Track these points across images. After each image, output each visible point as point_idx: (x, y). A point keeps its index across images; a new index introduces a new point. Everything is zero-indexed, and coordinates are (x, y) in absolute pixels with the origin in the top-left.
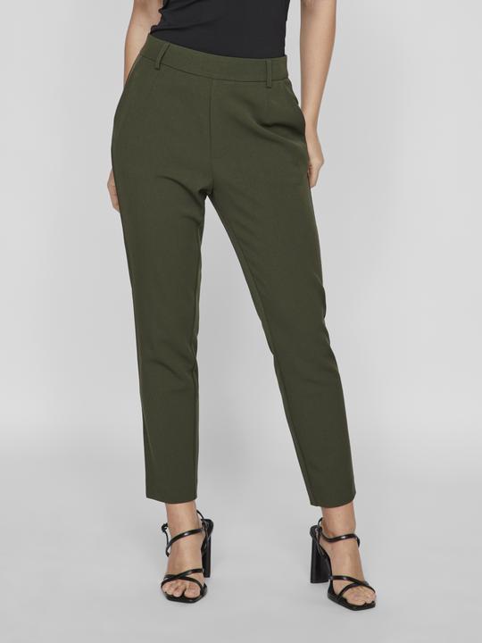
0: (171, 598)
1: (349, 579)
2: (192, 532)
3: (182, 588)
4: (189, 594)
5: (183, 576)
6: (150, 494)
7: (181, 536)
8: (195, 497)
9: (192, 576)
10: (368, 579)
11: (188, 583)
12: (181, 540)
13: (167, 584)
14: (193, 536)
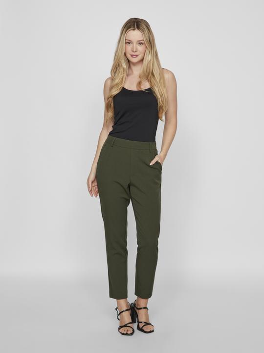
0: (123, 334)
1: (144, 323)
2: (126, 310)
3: (126, 330)
4: (129, 333)
5: (125, 326)
6: (111, 296)
7: (123, 312)
8: (127, 297)
9: (129, 325)
10: (151, 322)
11: (128, 328)
12: (123, 313)
13: (121, 329)
14: (127, 311)
